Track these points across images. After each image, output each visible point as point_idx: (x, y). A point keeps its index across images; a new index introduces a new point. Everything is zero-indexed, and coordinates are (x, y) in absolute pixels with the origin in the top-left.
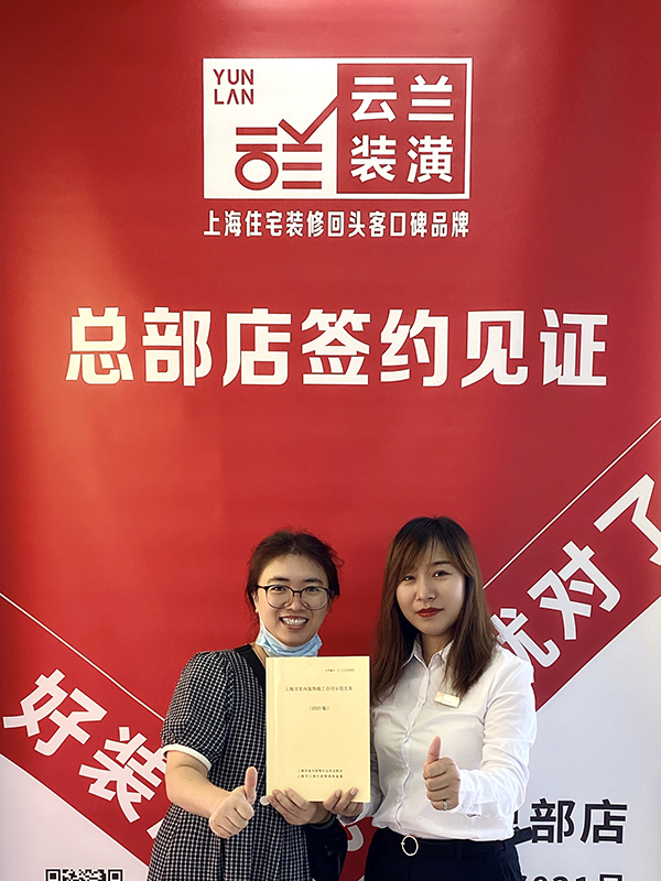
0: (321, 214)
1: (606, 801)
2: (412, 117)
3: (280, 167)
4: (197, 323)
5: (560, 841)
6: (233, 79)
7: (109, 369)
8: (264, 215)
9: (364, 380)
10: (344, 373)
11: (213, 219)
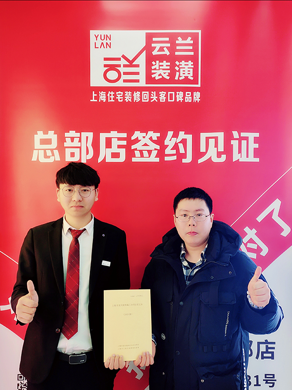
1: (266, 341)
2: (177, 53)
3: (122, 74)
4: (87, 137)
6: (103, 38)
7: (50, 156)
8: (115, 93)
9: (157, 160)
10: (149, 157)
11: (94, 95)
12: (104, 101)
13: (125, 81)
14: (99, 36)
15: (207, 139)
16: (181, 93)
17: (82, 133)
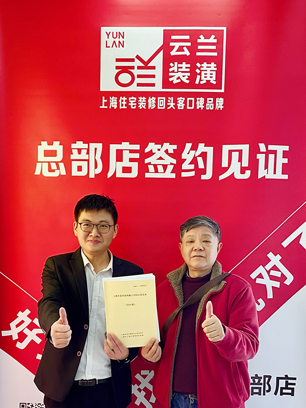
0: (155, 98)
1: (286, 376)
2: (198, 54)
3: (136, 76)
4: (96, 149)
5: (264, 394)
6: (115, 36)
7: (55, 170)
8: (128, 99)
9: (173, 176)
10: (164, 172)
11: (104, 101)
12: (115, 108)
13: (139, 85)
14: (111, 34)
15: (230, 152)
16: (202, 99)
17: (90, 144)
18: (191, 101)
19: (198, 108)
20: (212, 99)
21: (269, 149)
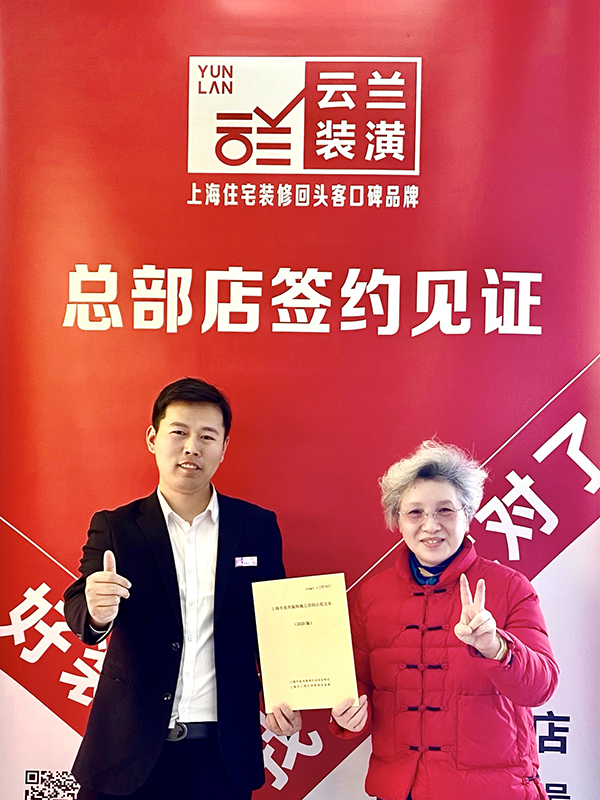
0: (290, 187)
1: (550, 713)
4: (180, 279)
7: (101, 318)
8: (240, 188)
9: (326, 328)
10: (309, 322)
11: (195, 191)
12: (216, 204)
15: (432, 284)
16: (378, 189)
17: (169, 270)
18: (357, 192)
19: (370, 204)
20: (397, 188)
21: (504, 279)
